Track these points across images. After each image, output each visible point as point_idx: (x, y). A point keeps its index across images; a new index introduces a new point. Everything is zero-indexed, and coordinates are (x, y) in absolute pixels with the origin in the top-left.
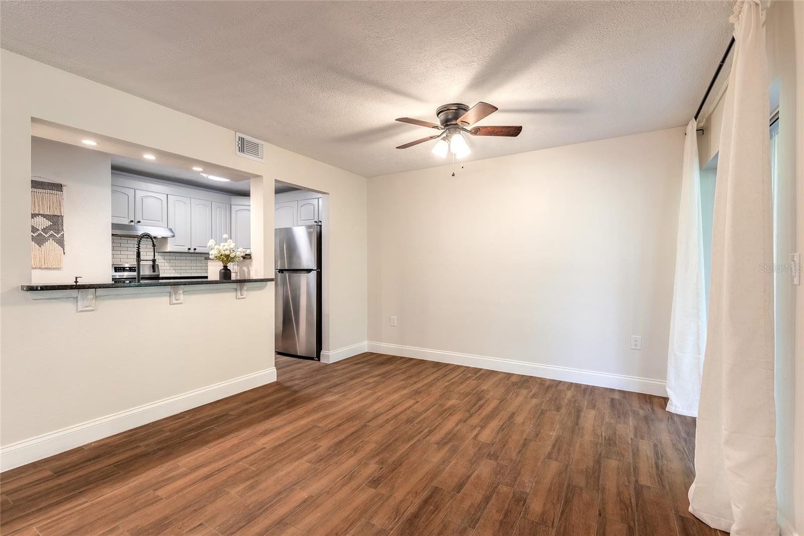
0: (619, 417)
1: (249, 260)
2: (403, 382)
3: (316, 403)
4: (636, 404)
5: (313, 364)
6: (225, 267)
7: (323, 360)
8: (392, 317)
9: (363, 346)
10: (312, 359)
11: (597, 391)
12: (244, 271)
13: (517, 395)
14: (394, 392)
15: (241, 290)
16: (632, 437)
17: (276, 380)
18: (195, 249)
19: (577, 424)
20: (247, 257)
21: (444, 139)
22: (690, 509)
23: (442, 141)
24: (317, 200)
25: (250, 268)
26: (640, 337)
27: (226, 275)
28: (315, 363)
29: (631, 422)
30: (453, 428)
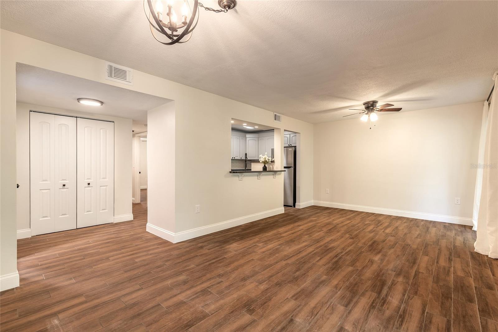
0: (448, 230)
1: (273, 163)
2: (340, 216)
3: (309, 220)
4: (457, 227)
5: (293, 208)
6: (265, 166)
7: (297, 207)
8: (327, 189)
9: (312, 203)
10: (291, 206)
11: (436, 223)
12: (270, 167)
13: (397, 222)
14: (339, 218)
15: (275, 175)
16: (454, 235)
17: (284, 212)
18: (235, 158)
19: (428, 231)
20: (273, 162)
21: (366, 114)
22: (475, 250)
23: (366, 115)
24: (289, 135)
25: (274, 166)
26: (460, 198)
27: (265, 169)
28: (292, 208)
29: (454, 232)
30: (373, 229)
